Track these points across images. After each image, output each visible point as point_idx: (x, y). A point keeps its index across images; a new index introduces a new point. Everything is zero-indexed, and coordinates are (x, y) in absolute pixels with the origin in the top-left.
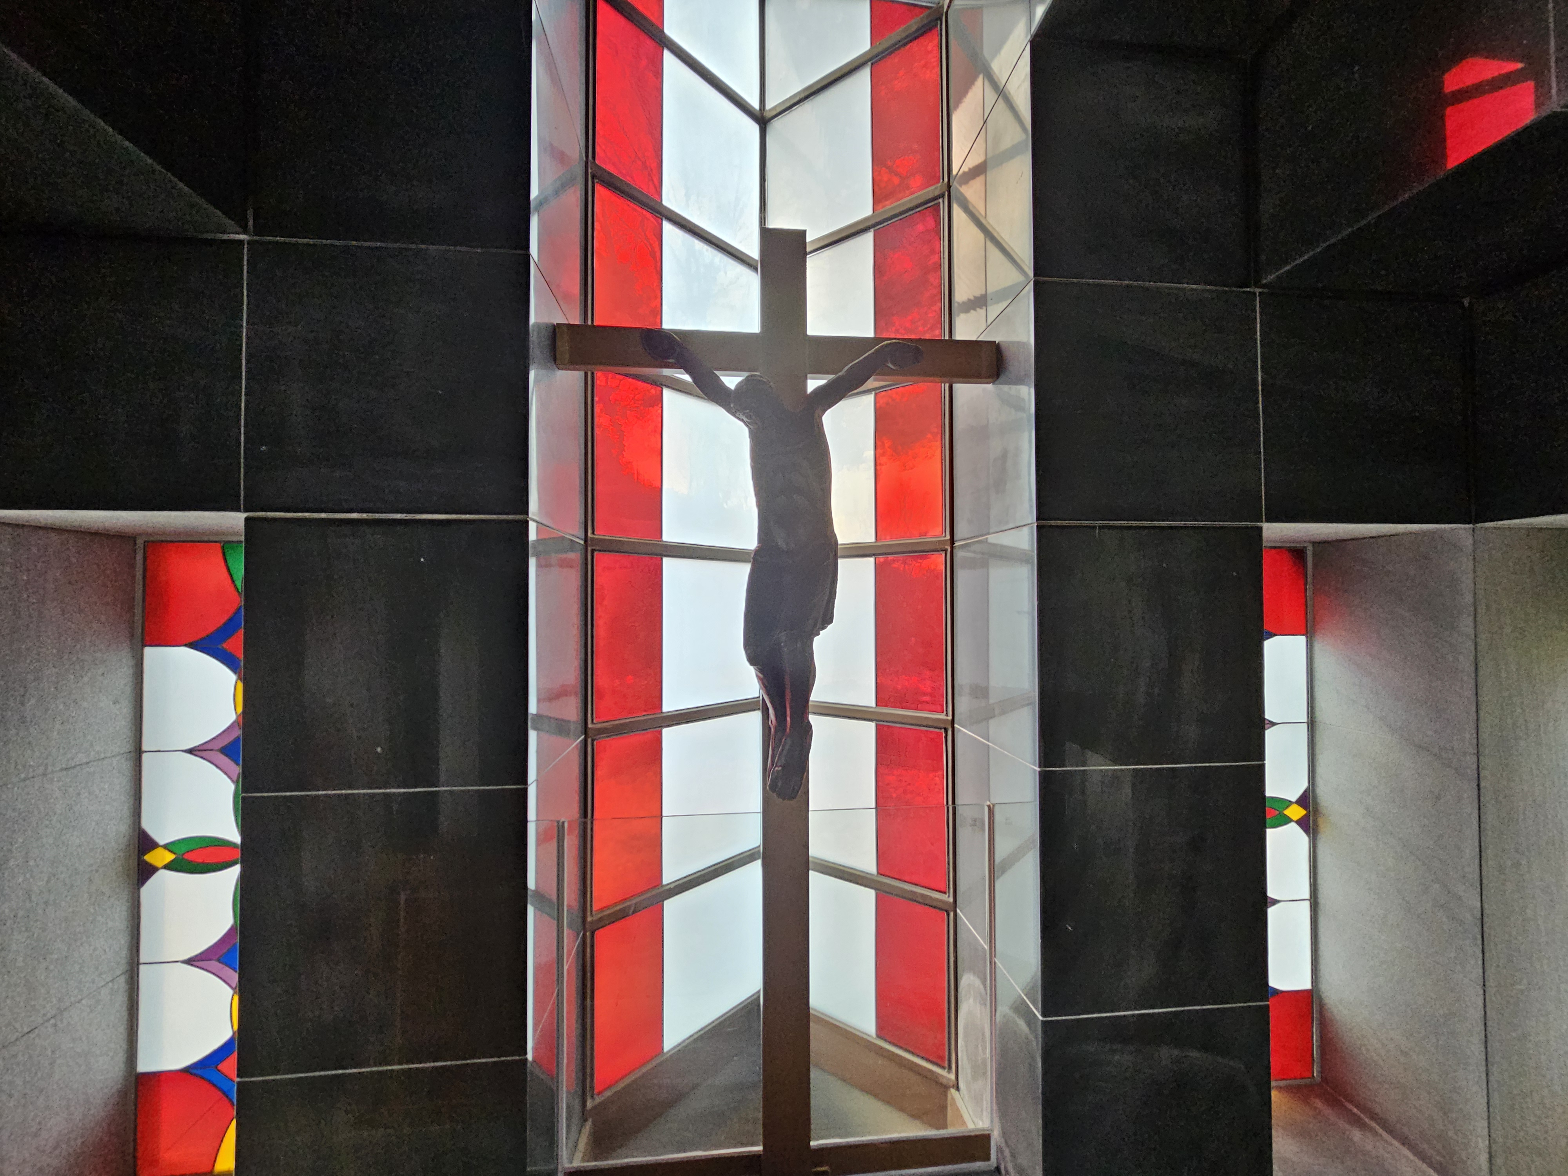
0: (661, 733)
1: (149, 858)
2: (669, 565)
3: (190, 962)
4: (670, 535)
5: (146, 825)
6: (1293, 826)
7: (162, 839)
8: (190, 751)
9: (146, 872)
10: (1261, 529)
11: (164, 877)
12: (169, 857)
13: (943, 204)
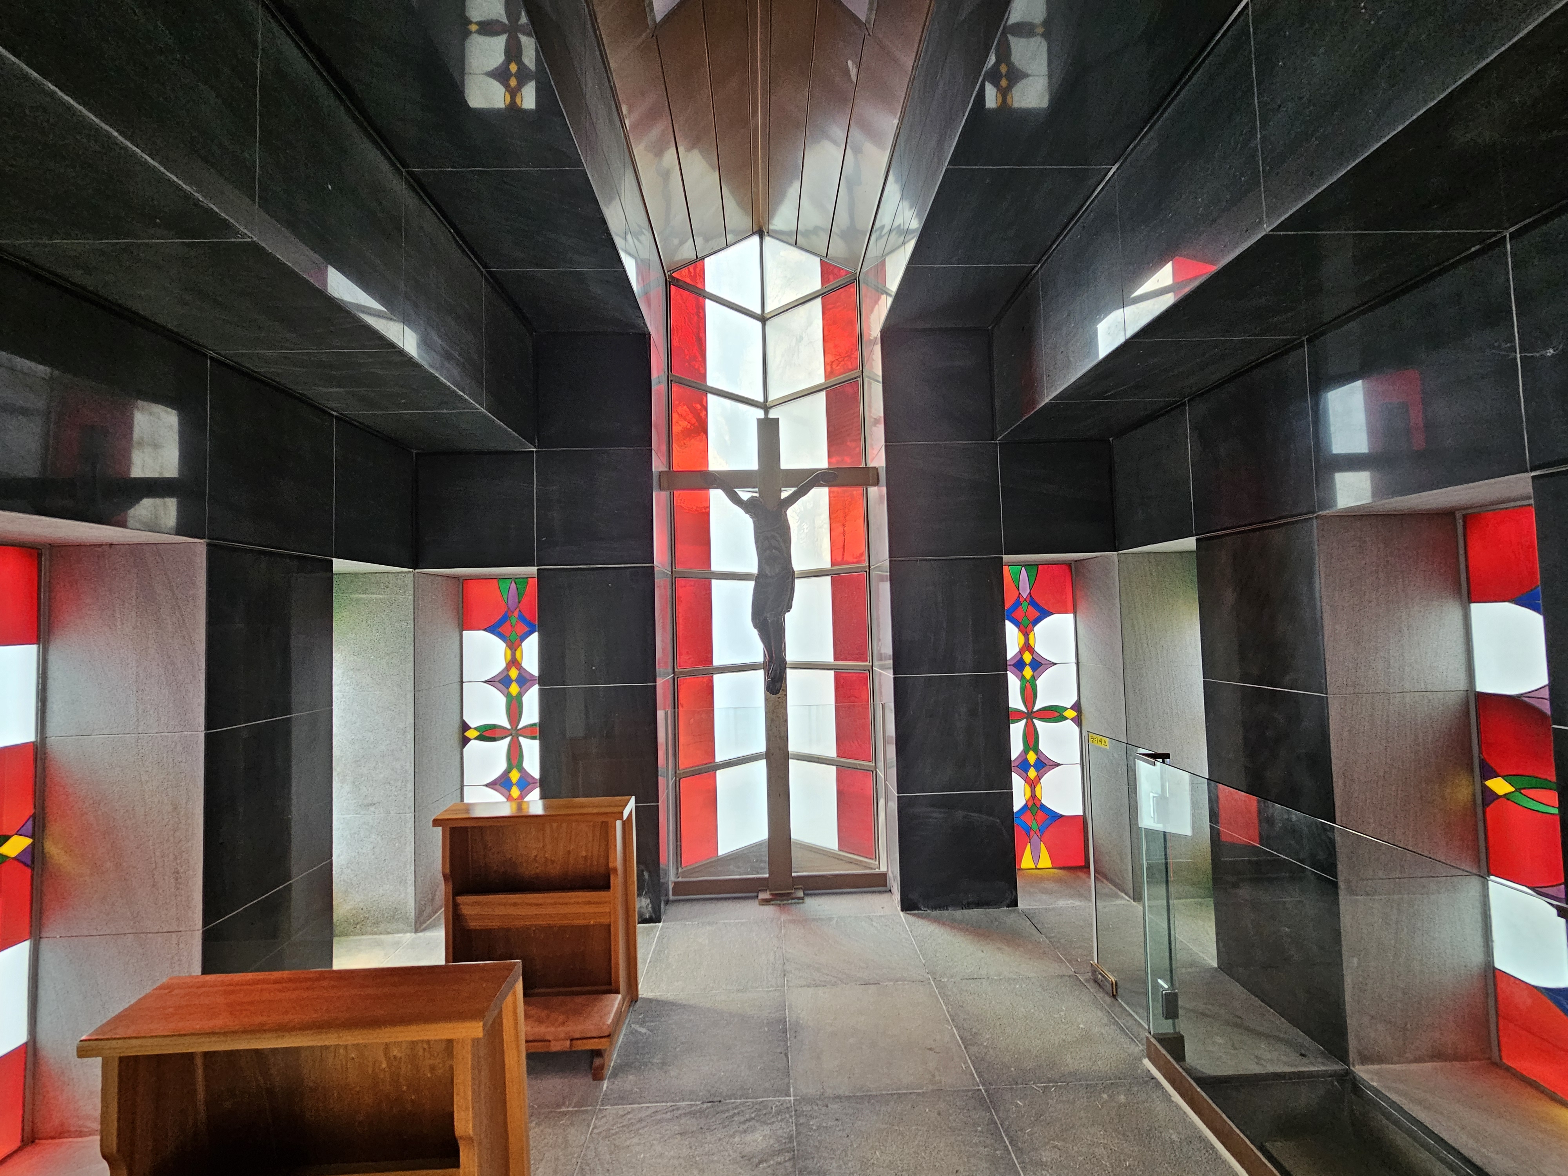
0: (712, 677)
1: (467, 734)
2: (715, 583)
3: (487, 785)
4: (715, 566)
5: (465, 718)
6: (1069, 721)
7: (472, 725)
8: (486, 682)
9: (465, 741)
10: (1002, 558)
11: (474, 745)
12: (476, 734)
13: (860, 380)
